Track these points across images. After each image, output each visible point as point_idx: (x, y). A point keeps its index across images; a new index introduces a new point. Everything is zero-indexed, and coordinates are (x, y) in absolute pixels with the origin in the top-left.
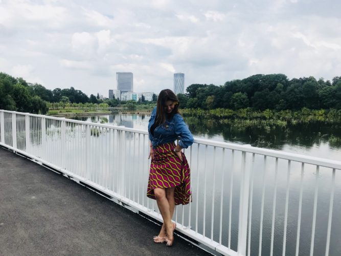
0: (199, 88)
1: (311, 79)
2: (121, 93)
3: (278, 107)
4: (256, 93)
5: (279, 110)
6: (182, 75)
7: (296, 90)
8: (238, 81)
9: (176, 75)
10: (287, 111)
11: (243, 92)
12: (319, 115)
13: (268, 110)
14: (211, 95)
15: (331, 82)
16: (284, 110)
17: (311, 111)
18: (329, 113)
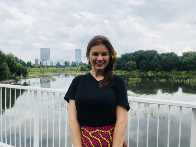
4: (142, 61)
13: (150, 71)
16: (160, 71)
17: (177, 72)
18: (189, 73)
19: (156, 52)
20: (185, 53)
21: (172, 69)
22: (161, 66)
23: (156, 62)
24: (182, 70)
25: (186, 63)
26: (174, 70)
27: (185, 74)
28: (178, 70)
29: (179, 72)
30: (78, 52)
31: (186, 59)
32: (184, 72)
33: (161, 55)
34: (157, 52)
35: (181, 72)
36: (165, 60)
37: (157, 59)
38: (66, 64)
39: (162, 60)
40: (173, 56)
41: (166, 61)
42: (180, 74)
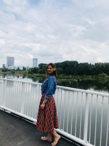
1: (87, 63)
2: (8, 66)
3: (74, 74)
4: (66, 68)
5: (75, 75)
6: (37, 59)
7: (81, 67)
8: (59, 63)
9: (34, 59)
10: (78, 76)
11: (61, 68)
12: (90, 78)
13: (71, 75)
15: (94, 65)
16: (77, 75)
18: (93, 77)
22: (77, 72)
25: (92, 70)
26: (85, 75)
30: (35, 61)
37: (76, 67)
38: (24, 69)
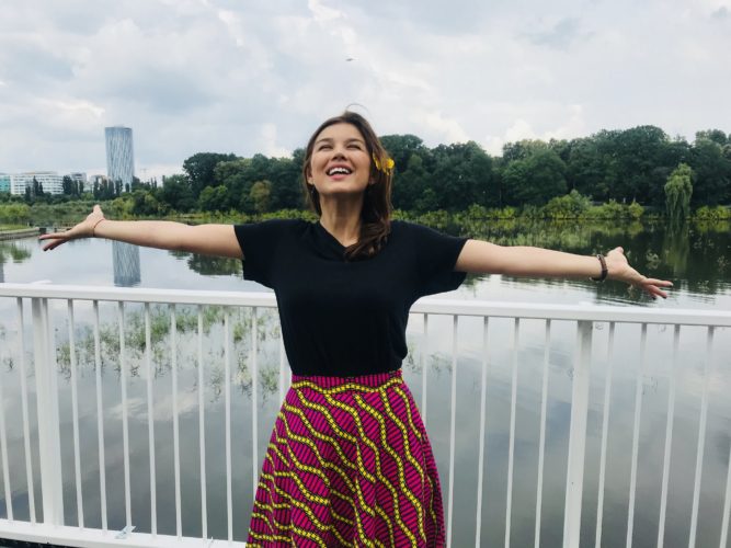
0: (223, 164)
3: (420, 204)
5: (423, 212)
6: (127, 132)
9: (111, 131)
10: (440, 212)
12: (505, 220)
13: (399, 211)
14: (261, 179)
16: (432, 211)
17: (487, 210)
18: (524, 213)
19: (416, 141)
20: (510, 144)
21: (471, 203)
22: (434, 193)
23: (418, 178)
24: (502, 205)
25: (515, 179)
26: (476, 206)
27: (510, 219)
28: (488, 206)
29: (491, 210)
30: (118, 140)
31: (515, 167)
32: (509, 211)
33: (433, 151)
34: (420, 142)
35: (500, 213)
36: (447, 169)
37: (420, 167)
38: (71, 187)
39: (436, 172)
40: (473, 157)
41: (450, 175)
42: (496, 219)
